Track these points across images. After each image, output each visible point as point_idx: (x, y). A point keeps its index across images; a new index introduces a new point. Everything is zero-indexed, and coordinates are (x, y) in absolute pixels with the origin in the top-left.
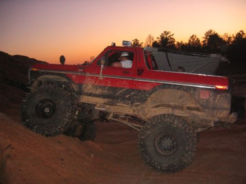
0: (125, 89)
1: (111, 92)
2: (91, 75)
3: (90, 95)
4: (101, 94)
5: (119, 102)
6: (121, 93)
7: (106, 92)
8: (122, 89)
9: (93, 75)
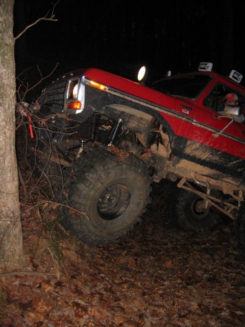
0: (241, 160)
1: (222, 160)
2: (202, 126)
3: (193, 159)
4: (208, 160)
5: (227, 177)
6: (234, 164)
7: (216, 158)
8: (238, 158)
9: (205, 128)
